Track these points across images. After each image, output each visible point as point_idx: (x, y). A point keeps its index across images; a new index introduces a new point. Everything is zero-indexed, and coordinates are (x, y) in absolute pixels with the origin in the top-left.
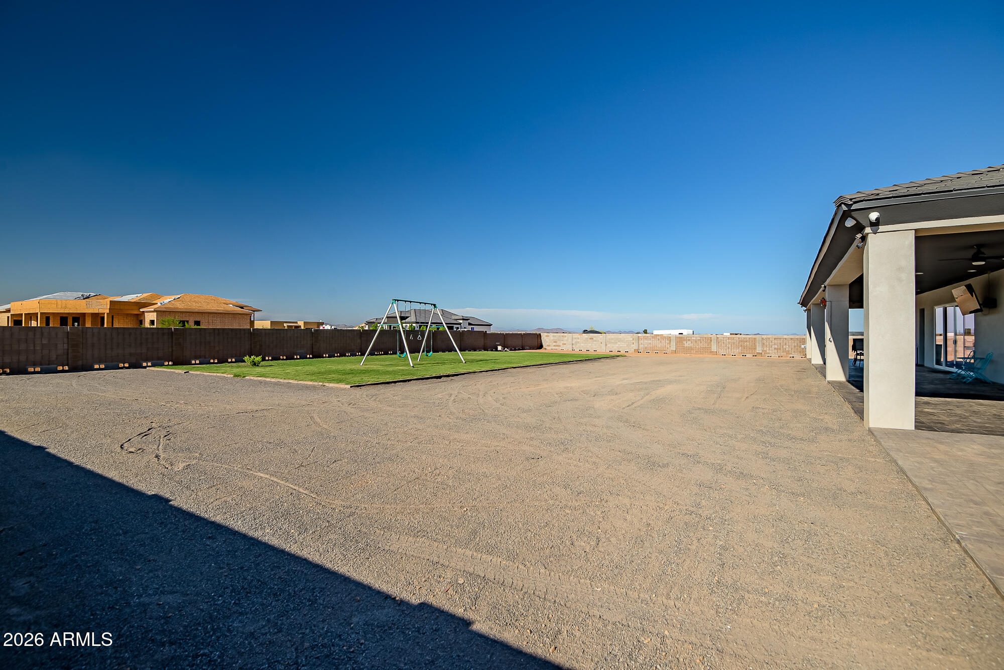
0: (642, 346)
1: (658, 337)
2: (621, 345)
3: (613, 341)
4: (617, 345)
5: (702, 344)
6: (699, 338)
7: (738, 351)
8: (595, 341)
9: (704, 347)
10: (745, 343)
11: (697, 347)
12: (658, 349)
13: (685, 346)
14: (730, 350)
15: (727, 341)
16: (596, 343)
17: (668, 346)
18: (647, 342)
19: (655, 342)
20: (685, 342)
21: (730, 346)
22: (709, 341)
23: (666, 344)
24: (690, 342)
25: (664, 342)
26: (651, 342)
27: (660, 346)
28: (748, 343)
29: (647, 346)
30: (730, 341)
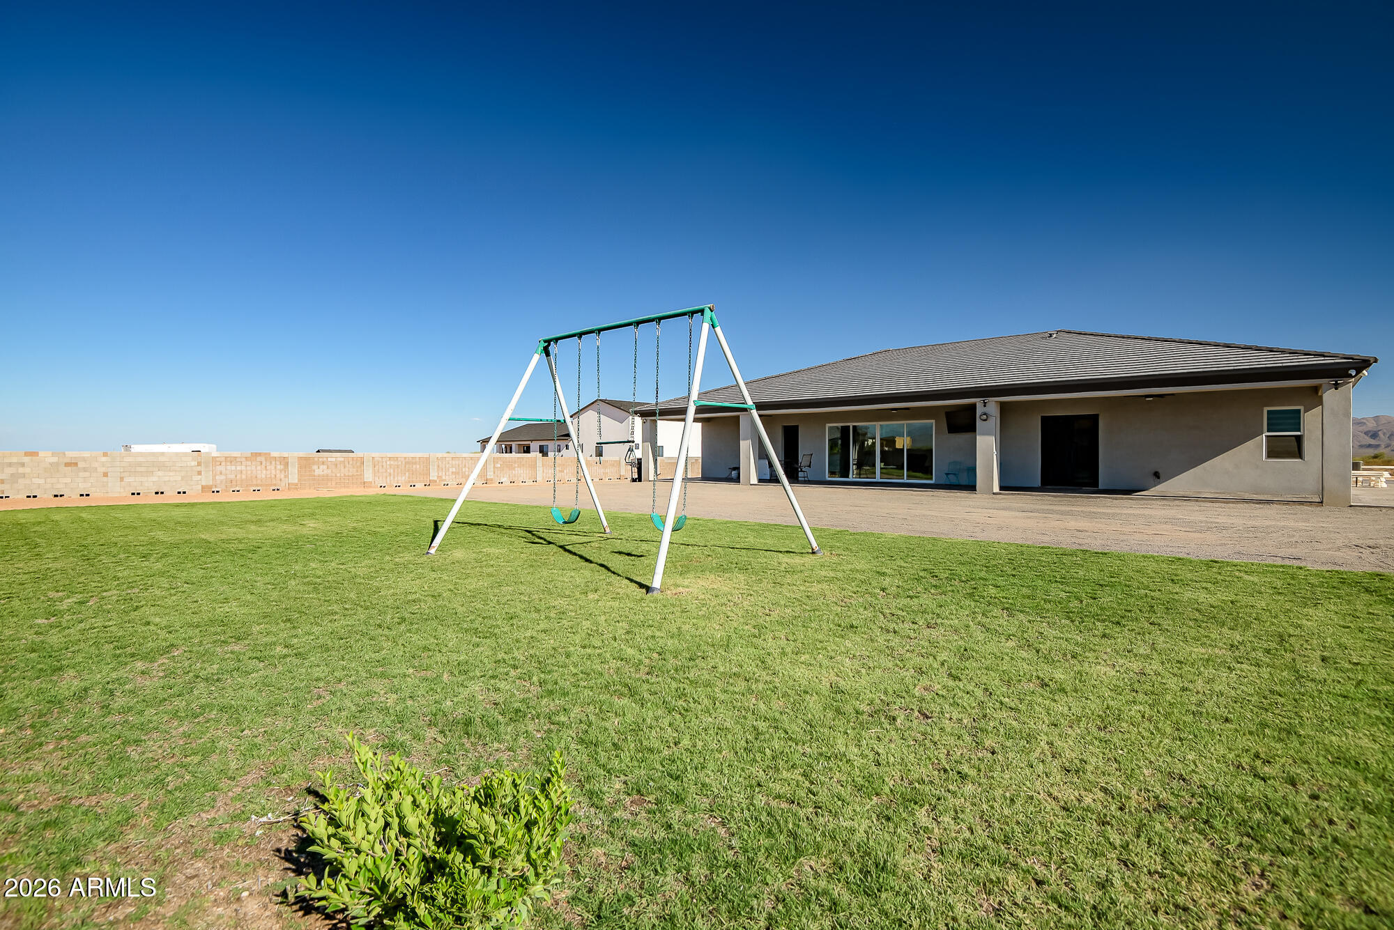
0: (223, 477)
1: (259, 459)
2: (167, 479)
3: (142, 469)
4: (155, 479)
5: (346, 469)
6: (343, 459)
7: (403, 478)
8: (85, 470)
9: (350, 474)
10: (414, 466)
11: (338, 475)
12: (259, 482)
13: (316, 473)
14: (392, 478)
15: (388, 463)
16: (87, 474)
17: (282, 476)
18: (233, 468)
19: (254, 468)
20: (315, 467)
21: (392, 471)
22: (358, 464)
23: (278, 472)
24: (325, 467)
25: (273, 468)
26: (243, 468)
27: (264, 476)
28: (418, 466)
29: (232, 477)
30: (392, 463)
